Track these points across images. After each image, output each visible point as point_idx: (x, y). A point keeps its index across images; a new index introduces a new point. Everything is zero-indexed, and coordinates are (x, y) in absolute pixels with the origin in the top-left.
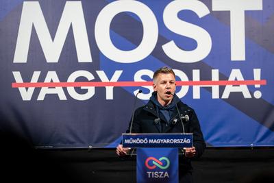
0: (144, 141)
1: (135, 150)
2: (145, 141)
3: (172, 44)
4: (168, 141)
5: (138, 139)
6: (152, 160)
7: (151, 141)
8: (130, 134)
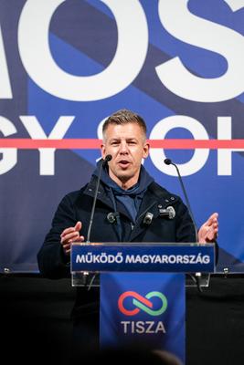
0: (115, 259)
1: (98, 276)
2: (117, 258)
3: (176, 63)
4: (165, 259)
5: (104, 255)
6: (132, 298)
7: (130, 259)
8: (88, 243)
